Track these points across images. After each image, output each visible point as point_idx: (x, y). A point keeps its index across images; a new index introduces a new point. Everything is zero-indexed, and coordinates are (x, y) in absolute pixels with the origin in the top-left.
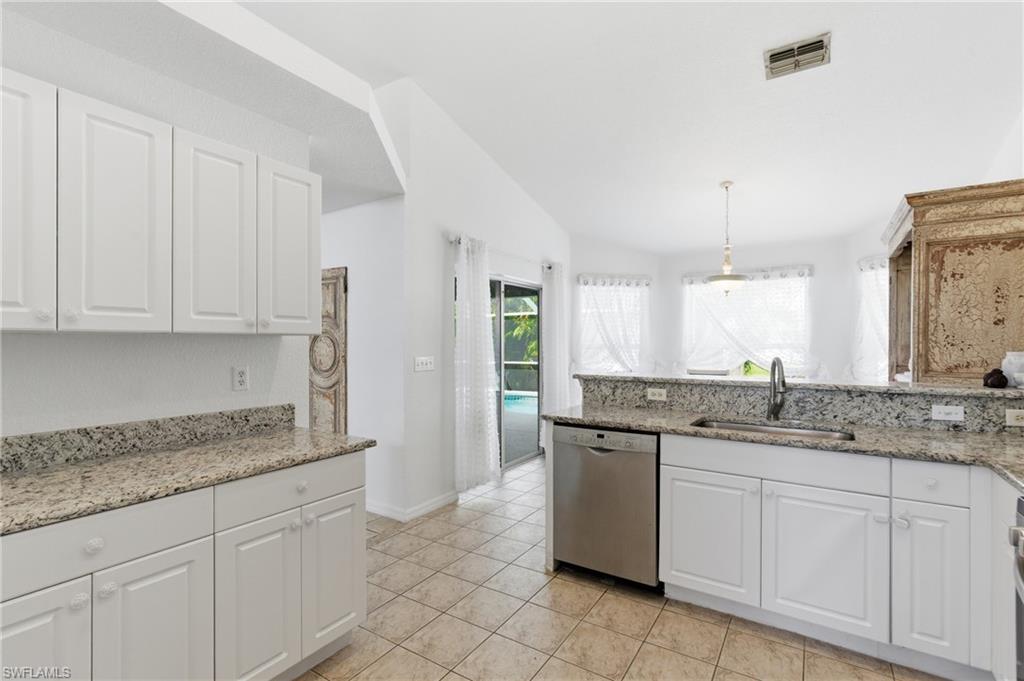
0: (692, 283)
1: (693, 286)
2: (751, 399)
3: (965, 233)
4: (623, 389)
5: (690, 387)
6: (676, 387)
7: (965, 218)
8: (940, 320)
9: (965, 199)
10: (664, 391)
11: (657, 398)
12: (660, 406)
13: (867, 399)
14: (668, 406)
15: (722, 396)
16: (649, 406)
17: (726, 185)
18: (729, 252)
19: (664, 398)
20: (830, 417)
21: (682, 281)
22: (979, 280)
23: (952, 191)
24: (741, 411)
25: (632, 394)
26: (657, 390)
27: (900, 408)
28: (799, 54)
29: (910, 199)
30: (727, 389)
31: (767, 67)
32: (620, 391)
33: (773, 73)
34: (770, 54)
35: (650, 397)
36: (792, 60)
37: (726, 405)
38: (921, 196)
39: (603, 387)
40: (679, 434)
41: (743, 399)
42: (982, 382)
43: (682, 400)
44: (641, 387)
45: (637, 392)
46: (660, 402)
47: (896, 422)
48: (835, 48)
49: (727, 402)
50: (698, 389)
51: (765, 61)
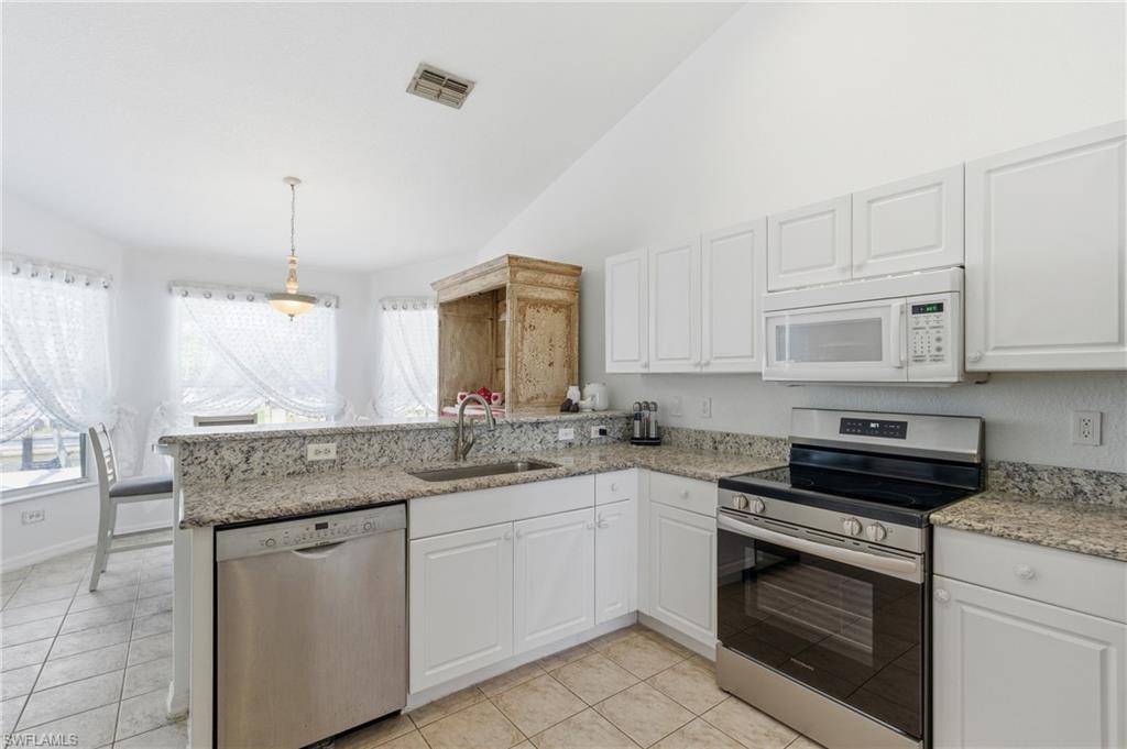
0: (186, 294)
1: (187, 299)
2: (435, 442)
3: (536, 295)
4: (266, 451)
5: (367, 436)
6: (349, 438)
7: (535, 284)
8: (524, 361)
9: (538, 269)
10: (333, 446)
11: (322, 457)
12: (326, 467)
13: (523, 430)
14: (339, 465)
15: (406, 444)
16: (310, 470)
17: (293, 182)
18: (295, 267)
19: (333, 456)
20: (499, 449)
21: (170, 290)
22: (542, 332)
23: (533, 261)
24: (425, 458)
25: (282, 456)
26: (322, 446)
27: (542, 434)
28: (445, 86)
29: (511, 258)
30: (411, 434)
31: (415, 78)
32: (259, 454)
33: (415, 88)
34: (426, 68)
35: (311, 457)
36: (438, 87)
37: (409, 453)
38: (517, 258)
39: (225, 453)
40: (436, 494)
41: (427, 443)
42: (559, 408)
43: (357, 455)
44: (297, 444)
45: (289, 452)
46: (327, 461)
47: (539, 446)
48: (471, 99)
49: (411, 450)
50: (379, 437)
51: (417, 72)
